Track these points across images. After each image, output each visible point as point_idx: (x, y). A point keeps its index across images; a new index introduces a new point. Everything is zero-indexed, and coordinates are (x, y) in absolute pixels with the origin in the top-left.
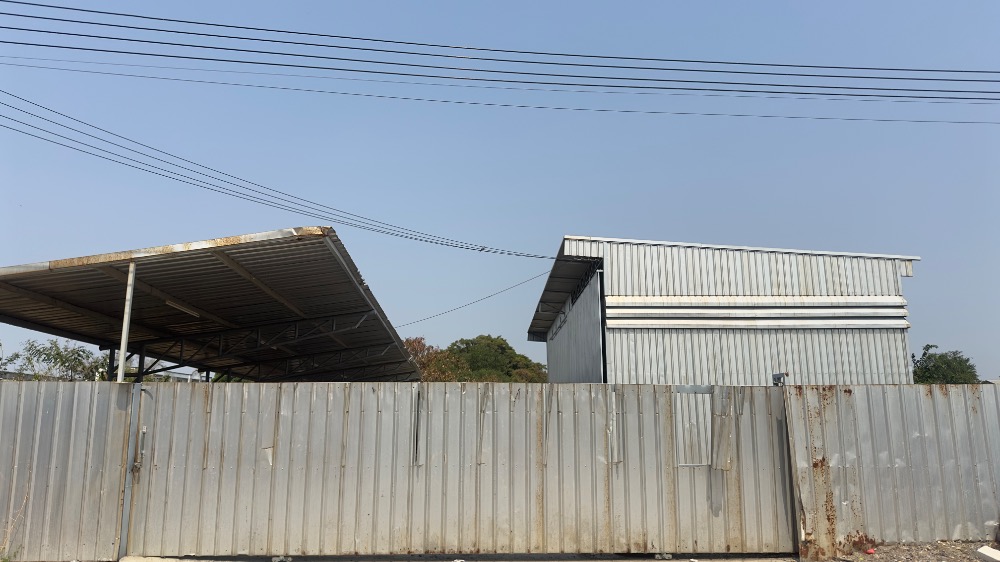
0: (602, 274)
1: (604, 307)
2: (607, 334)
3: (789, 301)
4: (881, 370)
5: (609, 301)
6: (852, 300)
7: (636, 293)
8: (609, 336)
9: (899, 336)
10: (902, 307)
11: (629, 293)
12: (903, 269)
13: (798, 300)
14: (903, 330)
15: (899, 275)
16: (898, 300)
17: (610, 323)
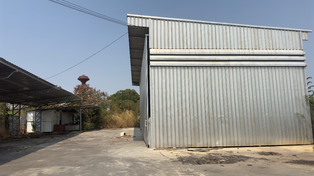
0: (148, 37)
1: (149, 54)
2: (150, 69)
3: (247, 52)
4: (293, 88)
5: (152, 51)
6: (278, 52)
7: (167, 47)
8: (151, 70)
9: (301, 70)
10: (303, 55)
11: (163, 47)
12: (304, 36)
13: (251, 52)
14: (303, 67)
15: (301, 39)
16: (301, 52)
17: (152, 63)
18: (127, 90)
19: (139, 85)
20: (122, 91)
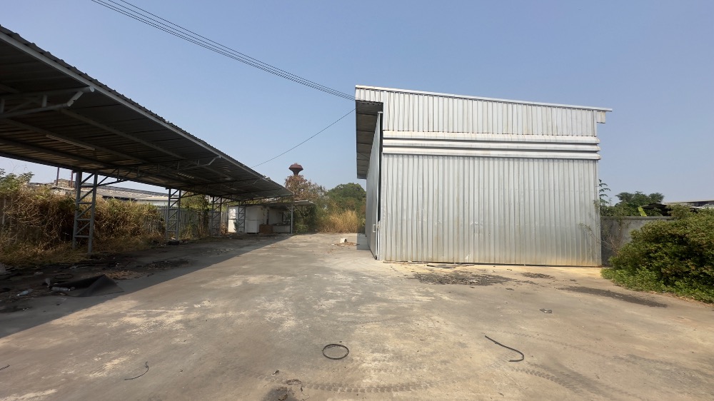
0: (382, 115)
1: (382, 138)
2: (383, 157)
3: (515, 138)
4: (577, 189)
5: (385, 134)
6: (560, 139)
7: (406, 129)
8: (384, 159)
9: (591, 164)
10: (595, 144)
11: (401, 129)
12: (600, 117)
13: (521, 138)
14: (595, 160)
15: (595, 121)
16: (593, 140)
17: (385, 150)
18: (350, 184)
19: (366, 179)
20: (343, 186)
